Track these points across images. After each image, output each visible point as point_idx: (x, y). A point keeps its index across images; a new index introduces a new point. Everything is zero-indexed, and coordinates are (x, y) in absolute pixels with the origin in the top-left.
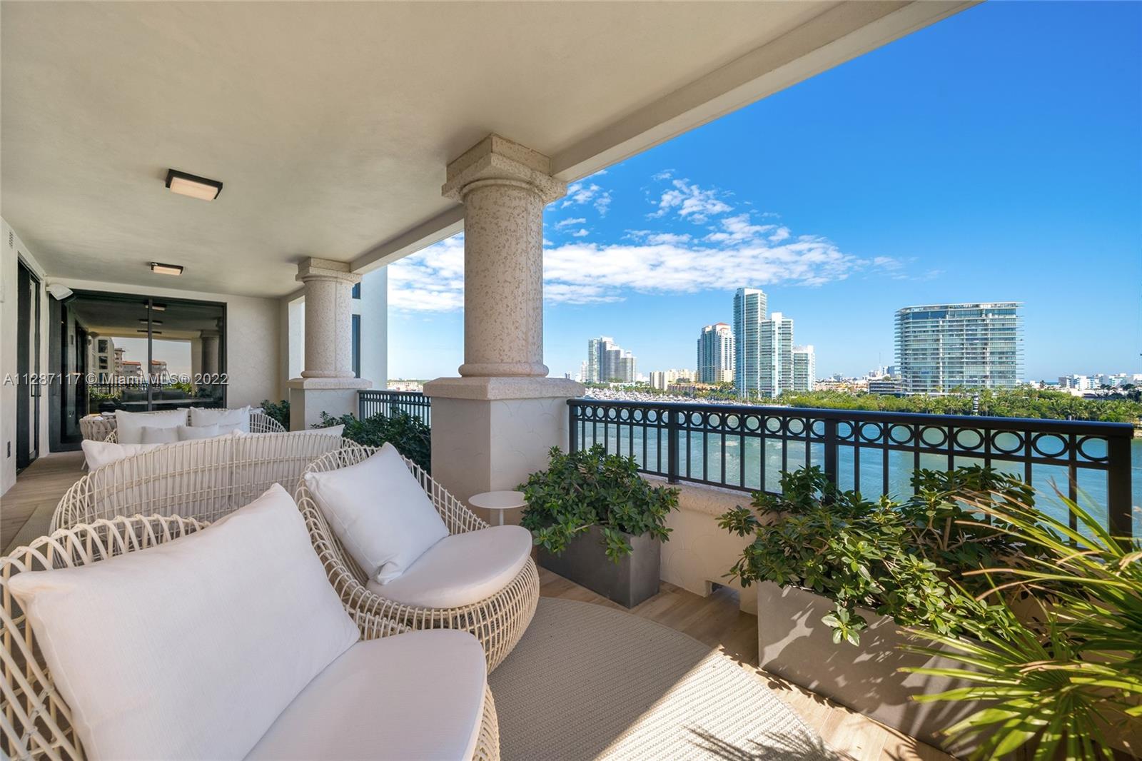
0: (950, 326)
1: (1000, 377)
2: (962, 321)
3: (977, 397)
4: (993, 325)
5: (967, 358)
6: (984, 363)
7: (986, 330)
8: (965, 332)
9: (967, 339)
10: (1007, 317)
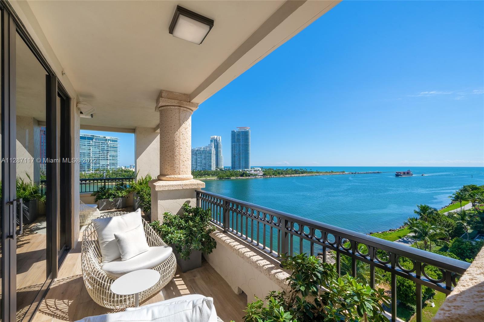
0: (95, 144)
1: (113, 165)
2: (99, 142)
3: (105, 173)
4: (110, 145)
5: (101, 157)
6: (107, 159)
7: (108, 147)
8: (100, 147)
9: (101, 150)
10: (115, 143)
